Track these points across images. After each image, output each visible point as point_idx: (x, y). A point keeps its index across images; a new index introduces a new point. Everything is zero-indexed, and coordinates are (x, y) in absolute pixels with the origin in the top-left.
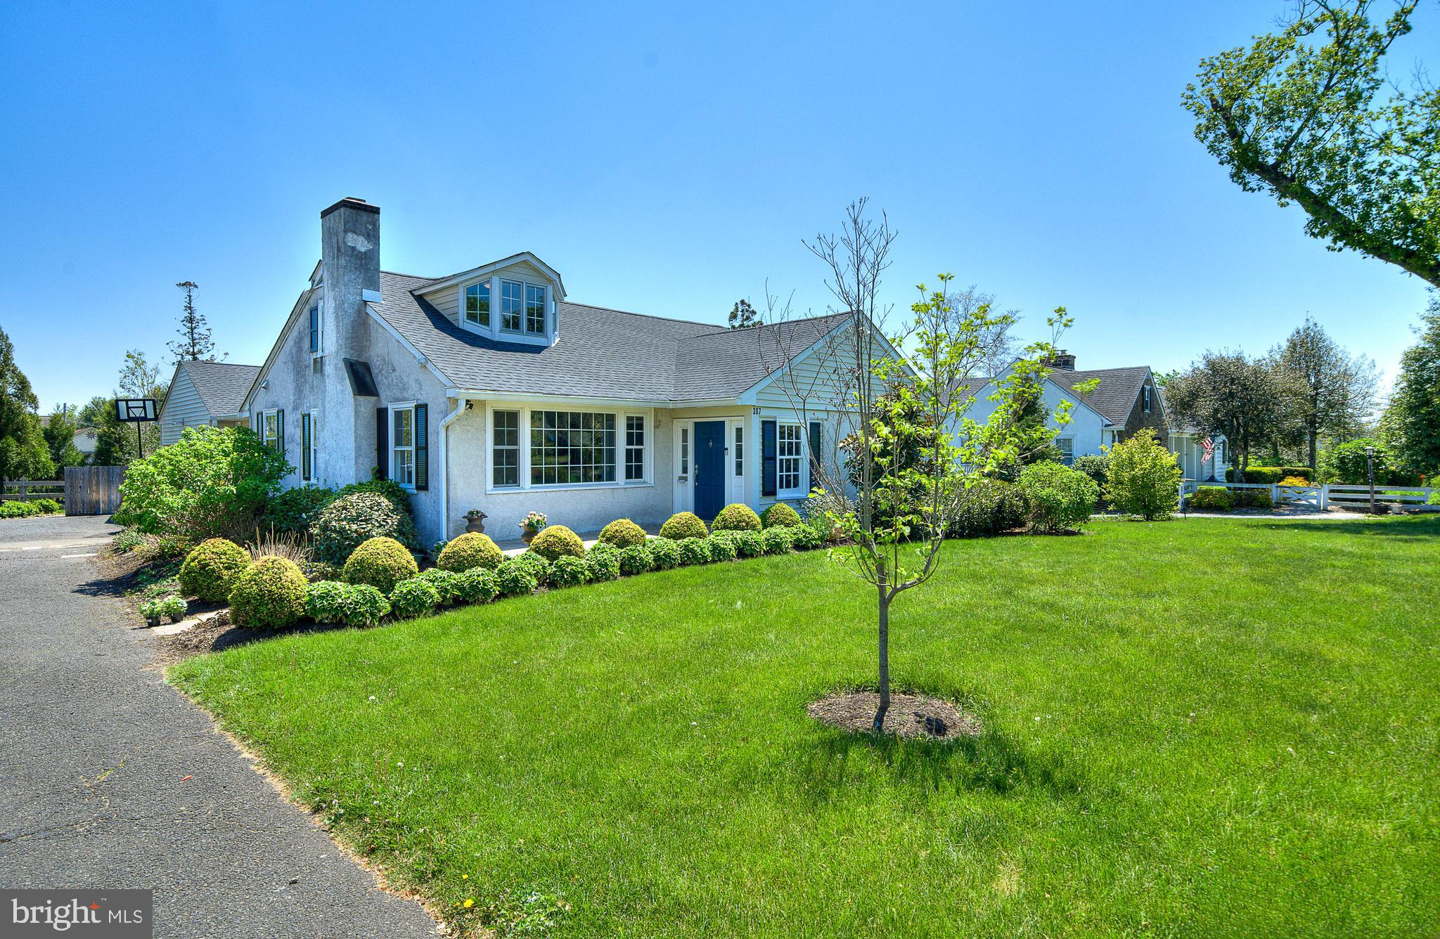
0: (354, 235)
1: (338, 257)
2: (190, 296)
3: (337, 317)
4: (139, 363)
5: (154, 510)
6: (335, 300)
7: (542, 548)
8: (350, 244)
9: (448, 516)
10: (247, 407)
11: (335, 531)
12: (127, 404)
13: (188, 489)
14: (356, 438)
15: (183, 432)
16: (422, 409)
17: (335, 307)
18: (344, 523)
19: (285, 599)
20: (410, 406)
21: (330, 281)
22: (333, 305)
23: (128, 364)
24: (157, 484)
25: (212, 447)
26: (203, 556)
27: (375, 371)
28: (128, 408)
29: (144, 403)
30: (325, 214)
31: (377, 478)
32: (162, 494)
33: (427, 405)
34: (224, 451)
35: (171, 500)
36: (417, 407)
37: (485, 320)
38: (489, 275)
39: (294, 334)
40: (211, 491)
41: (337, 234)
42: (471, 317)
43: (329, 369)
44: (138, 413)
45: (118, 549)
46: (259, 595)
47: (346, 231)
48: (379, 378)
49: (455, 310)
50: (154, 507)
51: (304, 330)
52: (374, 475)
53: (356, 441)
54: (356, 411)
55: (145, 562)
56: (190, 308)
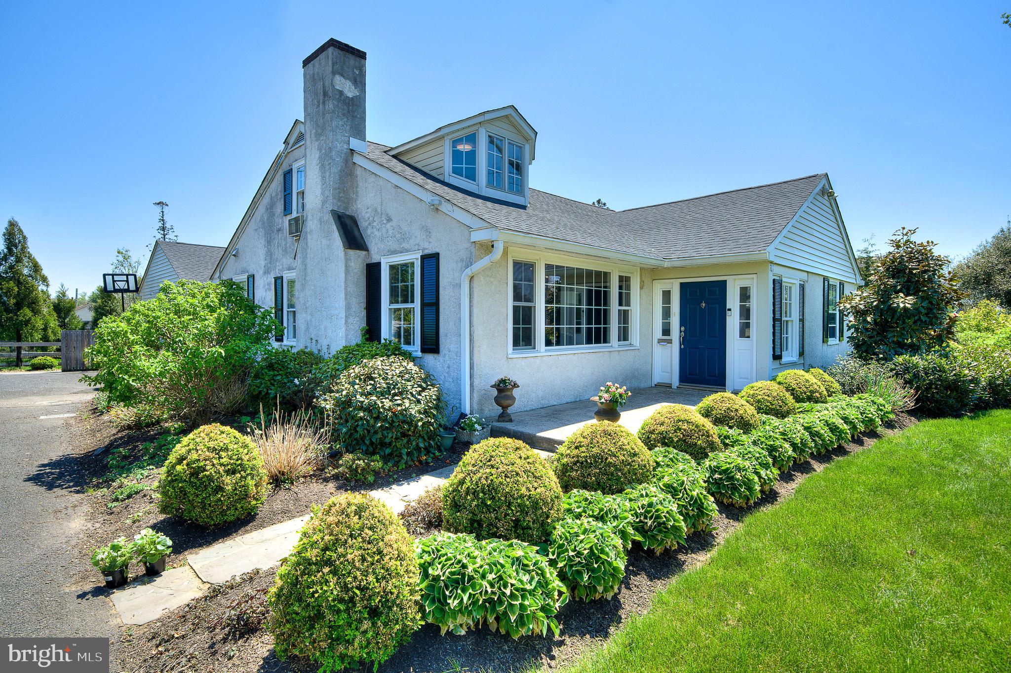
0: (342, 79)
1: (324, 103)
2: (163, 212)
3: (322, 167)
4: (126, 258)
5: (126, 377)
6: (320, 149)
7: (675, 440)
8: (338, 88)
9: (472, 385)
10: (217, 274)
11: (361, 408)
12: (113, 278)
13: (168, 351)
14: (346, 295)
15: (161, 285)
16: (431, 261)
17: (320, 158)
18: (374, 398)
19: (394, 602)
20: (414, 257)
21: (314, 131)
22: (317, 156)
23: (118, 258)
24: (130, 345)
25: (195, 301)
26: (194, 456)
27: (363, 224)
28: (114, 281)
29: (127, 278)
30: (306, 62)
31: (367, 340)
32: (136, 358)
33: (438, 254)
34: (208, 306)
35: (147, 364)
36: (424, 258)
37: (471, 175)
38: (475, 128)
39: (266, 200)
40: (196, 354)
41: (323, 79)
42: (457, 171)
43: (311, 225)
44: (122, 285)
45: (96, 409)
46: (341, 600)
47: (334, 73)
48: (369, 231)
49: (439, 164)
50: (126, 374)
51: (277, 195)
52: (364, 335)
53: (346, 298)
54: (346, 266)
55: (119, 431)
56: (163, 220)
